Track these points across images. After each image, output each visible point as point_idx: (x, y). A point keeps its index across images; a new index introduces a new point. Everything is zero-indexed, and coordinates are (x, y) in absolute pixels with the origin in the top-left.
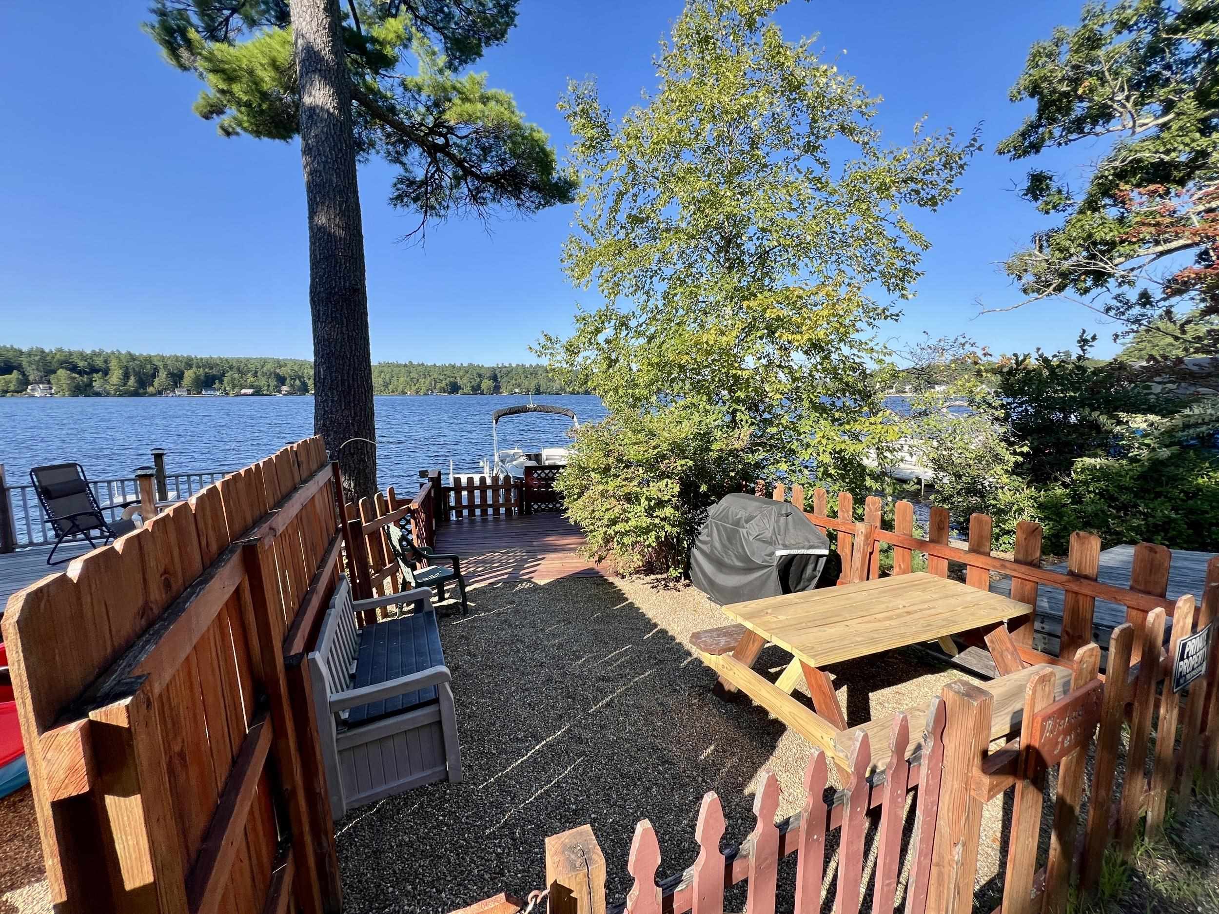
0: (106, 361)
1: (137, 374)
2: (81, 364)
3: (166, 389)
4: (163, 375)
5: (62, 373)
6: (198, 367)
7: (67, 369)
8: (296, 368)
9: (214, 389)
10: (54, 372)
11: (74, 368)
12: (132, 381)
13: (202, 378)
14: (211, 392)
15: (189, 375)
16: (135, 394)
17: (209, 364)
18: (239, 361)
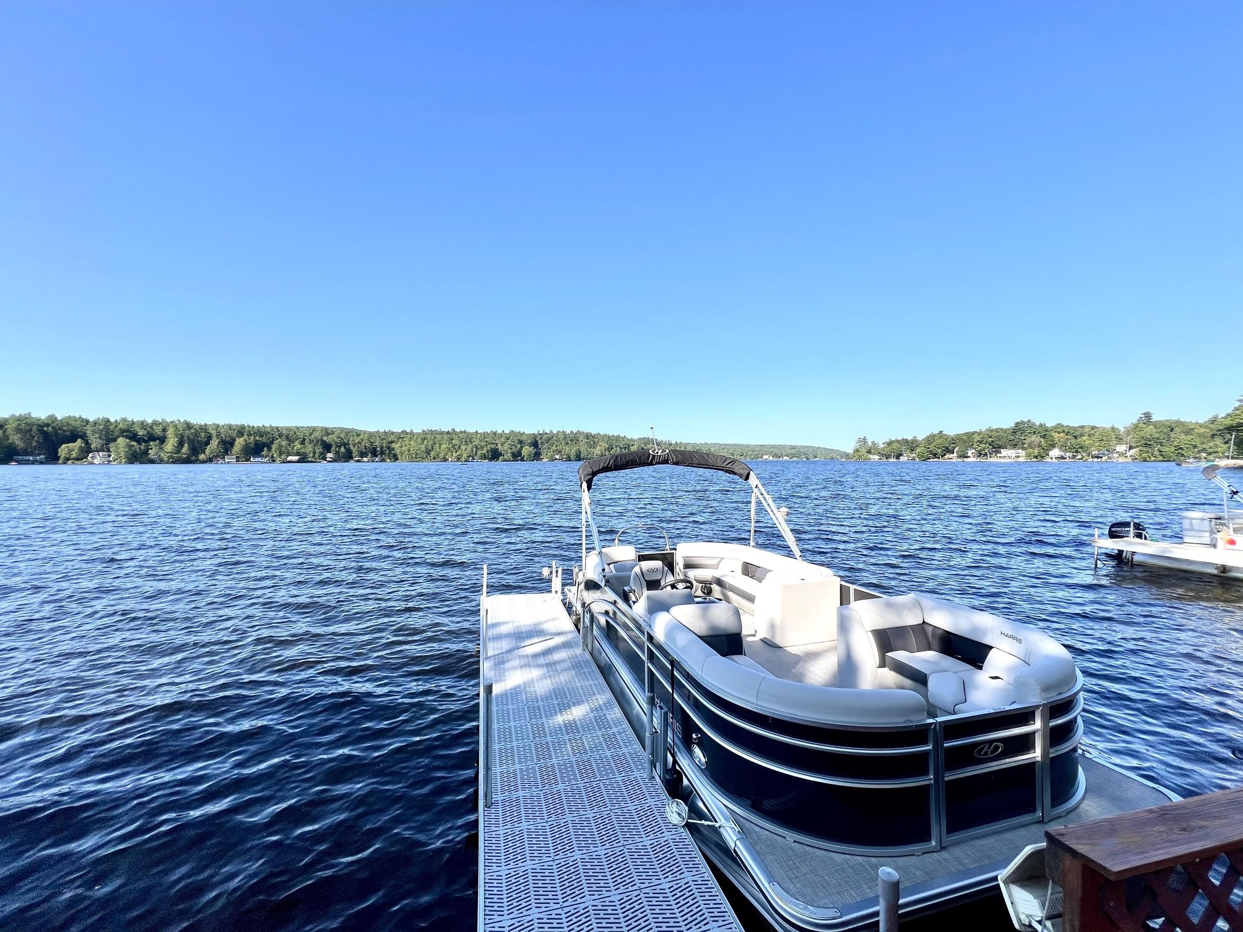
0: (164, 430)
1: (191, 442)
2: (141, 433)
3: (217, 456)
4: (214, 443)
5: (121, 441)
6: (249, 435)
7: (127, 437)
8: (342, 436)
9: (262, 456)
10: (115, 440)
11: (133, 437)
12: (185, 449)
13: (252, 445)
14: (259, 459)
15: (239, 442)
16: (187, 461)
17: (260, 432)
18: (288, 429)
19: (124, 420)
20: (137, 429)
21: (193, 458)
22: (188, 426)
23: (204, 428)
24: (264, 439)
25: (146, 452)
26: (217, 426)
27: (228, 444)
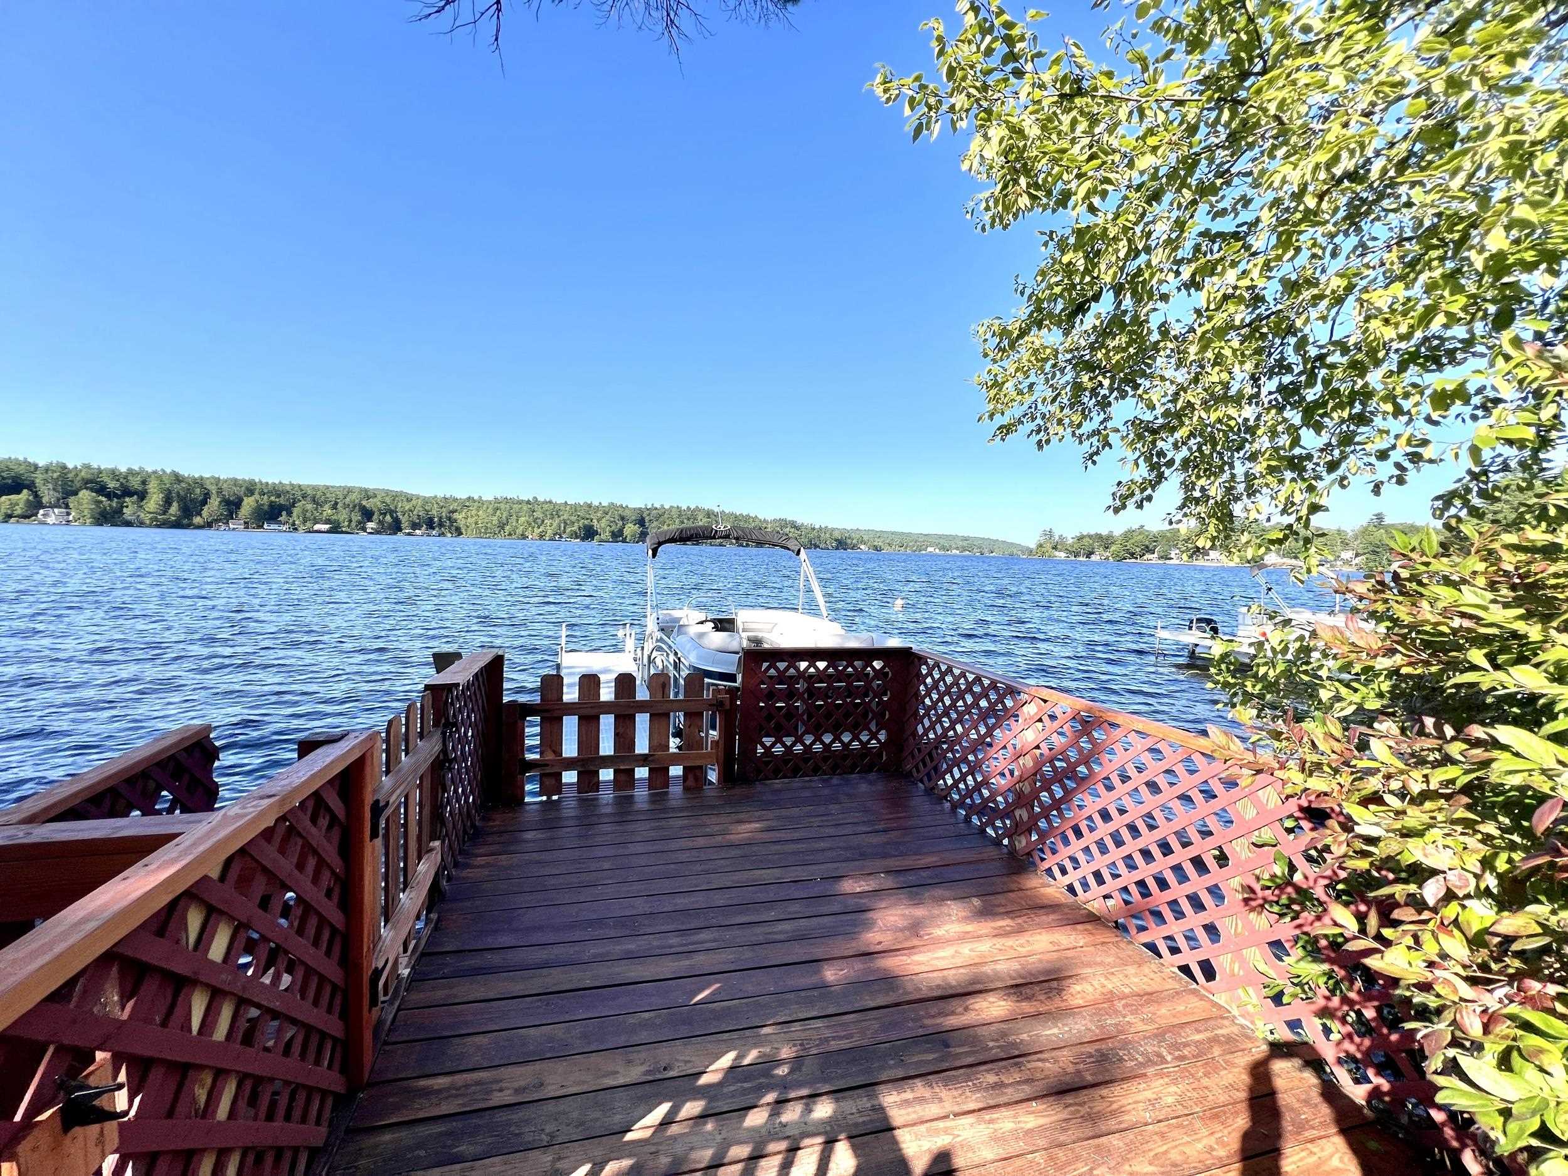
0: (144, 483)
3: (217, 521)
5: (85, 495)
6: (262, 494)
9: (280, 523)
12: (174, 509)
13: (266, 508)
14: (275, 527)
15: (248, 504)
16: (177, 525)
17: (276, 491)
18: (314, 488)
21: (185, 521)
24: (282, 500)
25: (119, 511)
26: (217, 480)
27: (232, 506)
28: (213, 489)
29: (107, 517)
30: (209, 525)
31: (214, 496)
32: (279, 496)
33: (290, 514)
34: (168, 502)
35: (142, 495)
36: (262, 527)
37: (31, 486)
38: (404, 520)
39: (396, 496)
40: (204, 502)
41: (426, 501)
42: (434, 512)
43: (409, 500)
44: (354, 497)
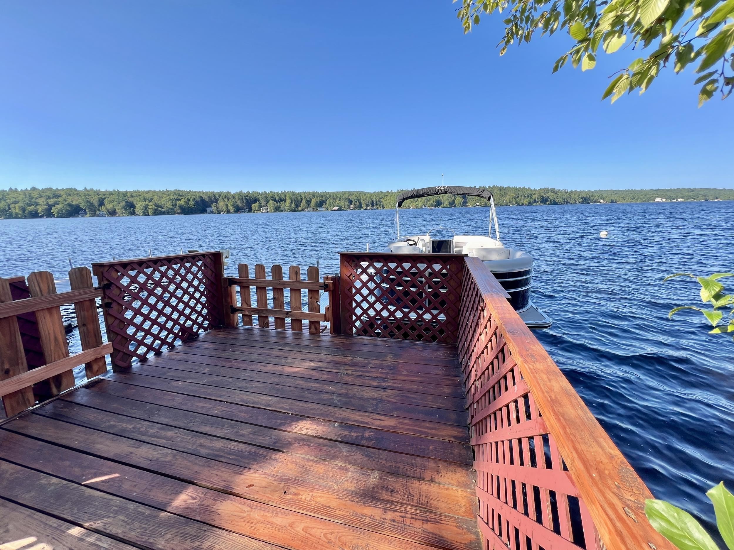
0: (285, 196)
1: (295, 201)
2: (277, 198)
3: (305, 208)
4: (304, 201)
5: (271, 202)
6: (317, 197)
7: (273, 200)
8: (357, 195)
9: (323, 208)
10: (269, 202)
11: (275, 200)
12: (293, 205)
13: (319, 202)
14: (321, 209)
15: (313, 201)
16: (294, 211)
17: (321, 195)
18: (333, 193)
19: (271, 192)
20: (276, 196)
21: (296, 209)
22: (294, 193)
23: (300, 194)
24: (323, 199)
25: (280, 207)
26: (304, 193)
27: (309, 202)
28: (303, 196)
29: (277, 209)
30: (303, 210)
31: (304, 199)
32: (322, 197)
33: (326, 204)
34: (291, 203)
35: (285, 201)
36: (317, 210)
37: (258, 200)
38: (363, 203)
39: (360, 193)
40: (301, 202)
41: (371, 194)
42: (374, 199)
43: (365, 195)
44: (346, 195)
